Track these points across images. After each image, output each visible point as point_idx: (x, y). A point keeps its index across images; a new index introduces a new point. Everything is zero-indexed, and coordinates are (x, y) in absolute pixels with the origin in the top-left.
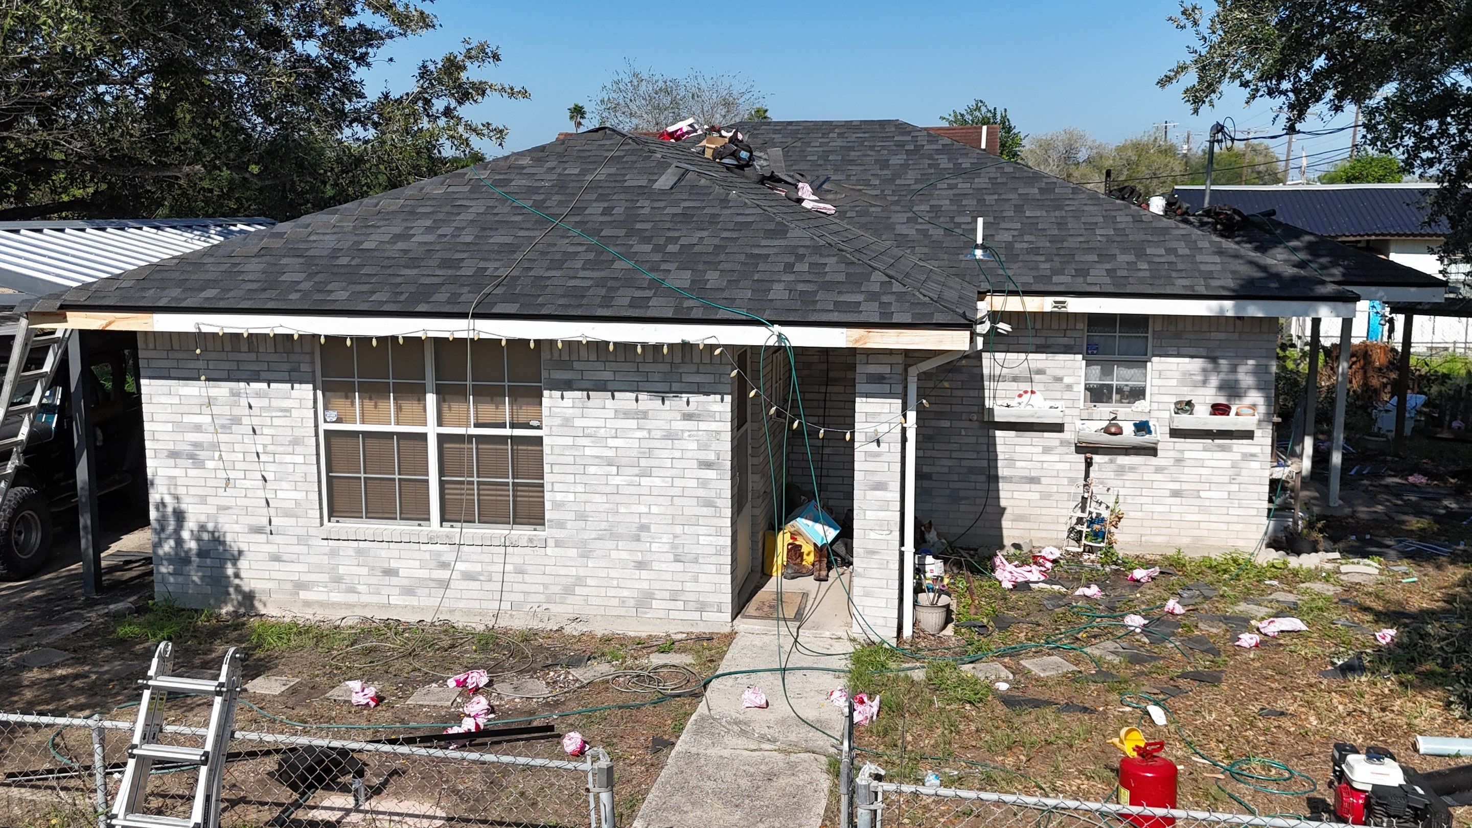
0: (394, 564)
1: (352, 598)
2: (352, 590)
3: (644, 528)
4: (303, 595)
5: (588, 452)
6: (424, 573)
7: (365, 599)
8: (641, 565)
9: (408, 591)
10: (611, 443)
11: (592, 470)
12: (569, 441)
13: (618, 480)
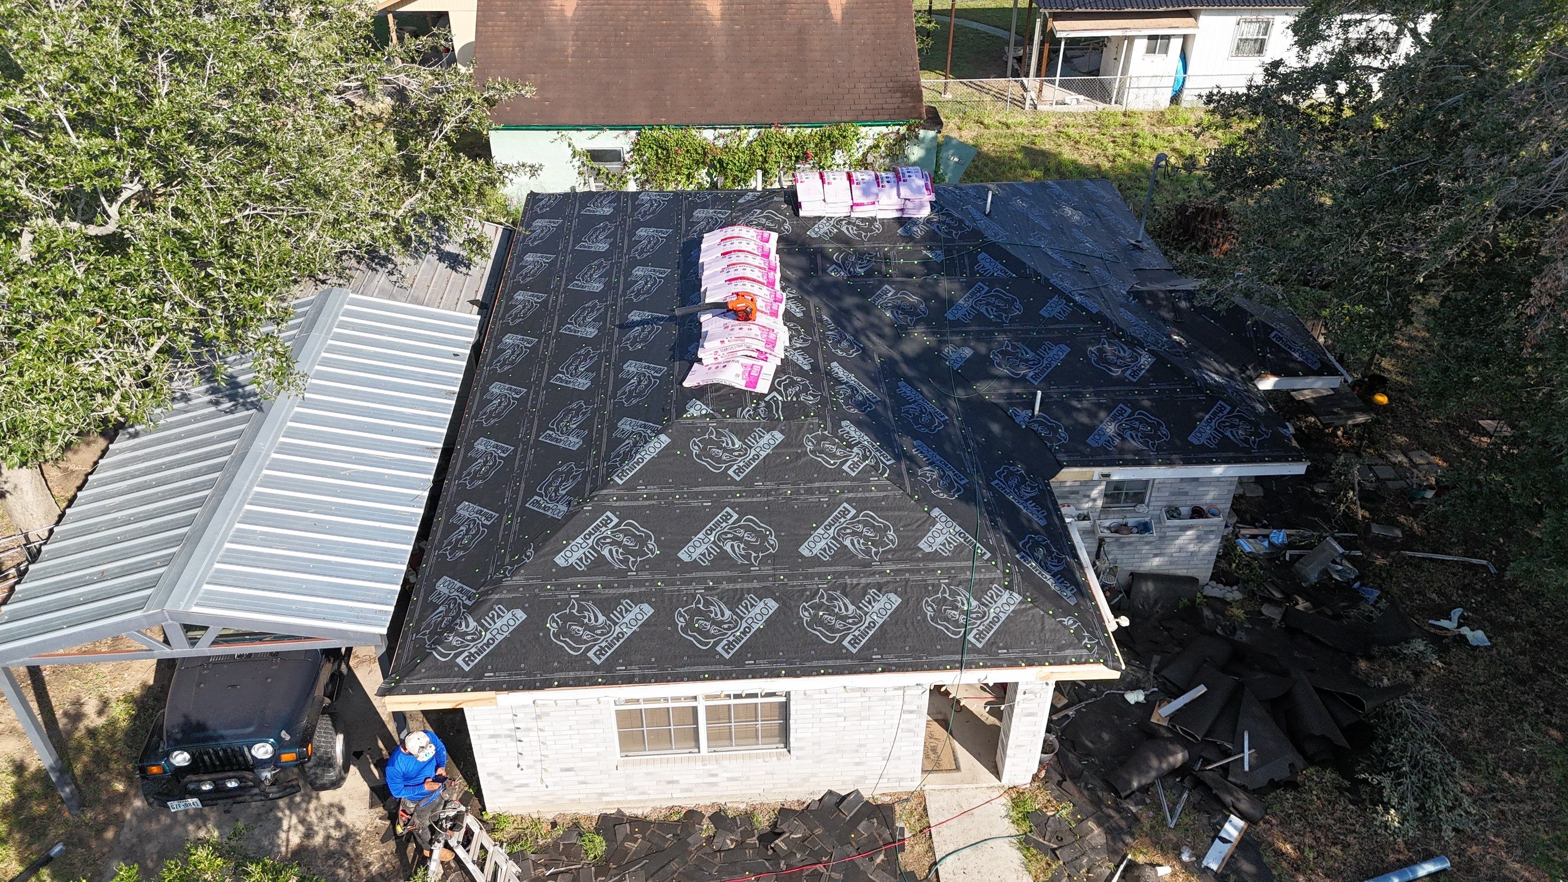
0: (675, 778)
1: (645, 797)
2: (644, 793)
3: (861, 746)
4: (605, 799)
5: (823, 711)
6: (700, 781)
7: (652, 797)
8: (858, 764)
9: (689, 790)
10: (840, 705)
11: (826, 720)
12: (810, 707)
13: (844, 724)
